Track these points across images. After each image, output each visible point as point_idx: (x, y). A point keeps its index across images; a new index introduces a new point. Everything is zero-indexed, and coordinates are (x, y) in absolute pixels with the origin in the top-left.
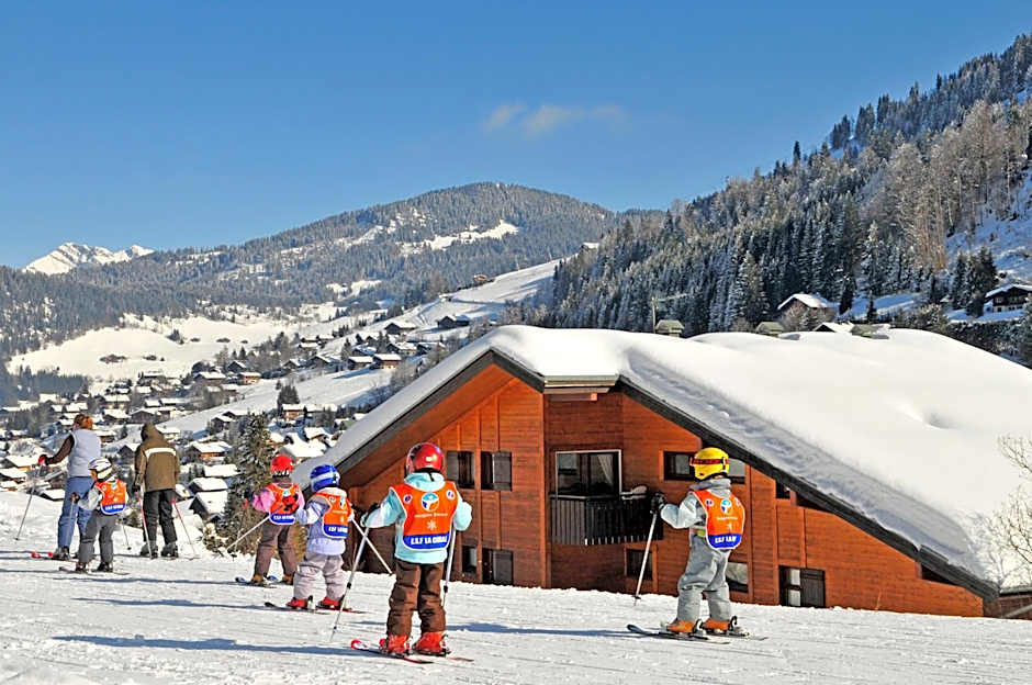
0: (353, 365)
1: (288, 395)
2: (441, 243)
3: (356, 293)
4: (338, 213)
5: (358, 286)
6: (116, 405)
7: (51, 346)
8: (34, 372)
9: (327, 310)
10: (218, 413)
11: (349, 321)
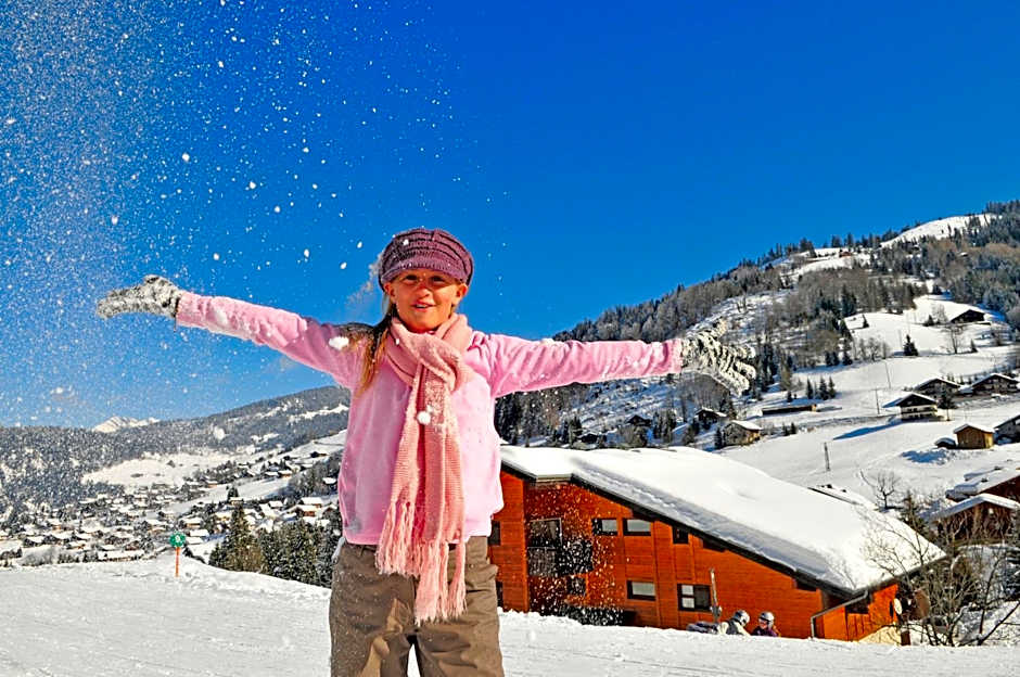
0: (267, 476)
1: (234, 493)
2: (309, 415)
3: (266, 440)
4: (257, 401)
5: (267, 437)
6: (140, 499)
7: (105, 469)
8: (95, 482)
9: (251, 449)
10: (195, 503)
11: (264, 454)
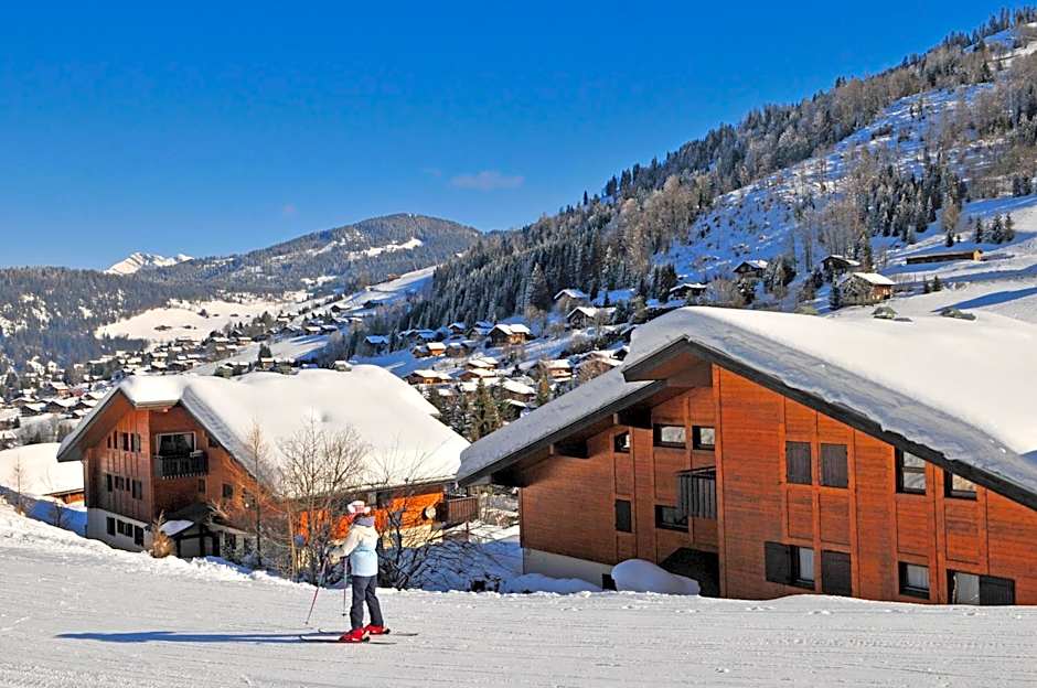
0: (308, 332)
1: (265, 352)
2: (374, 252)
3: (320, 284)
5: (322, 279)
6: (159, 359)
7: (123, 320)
8: (112, 337)
9: (301, 295)
10: (222, 364)
11: (309, 304)
